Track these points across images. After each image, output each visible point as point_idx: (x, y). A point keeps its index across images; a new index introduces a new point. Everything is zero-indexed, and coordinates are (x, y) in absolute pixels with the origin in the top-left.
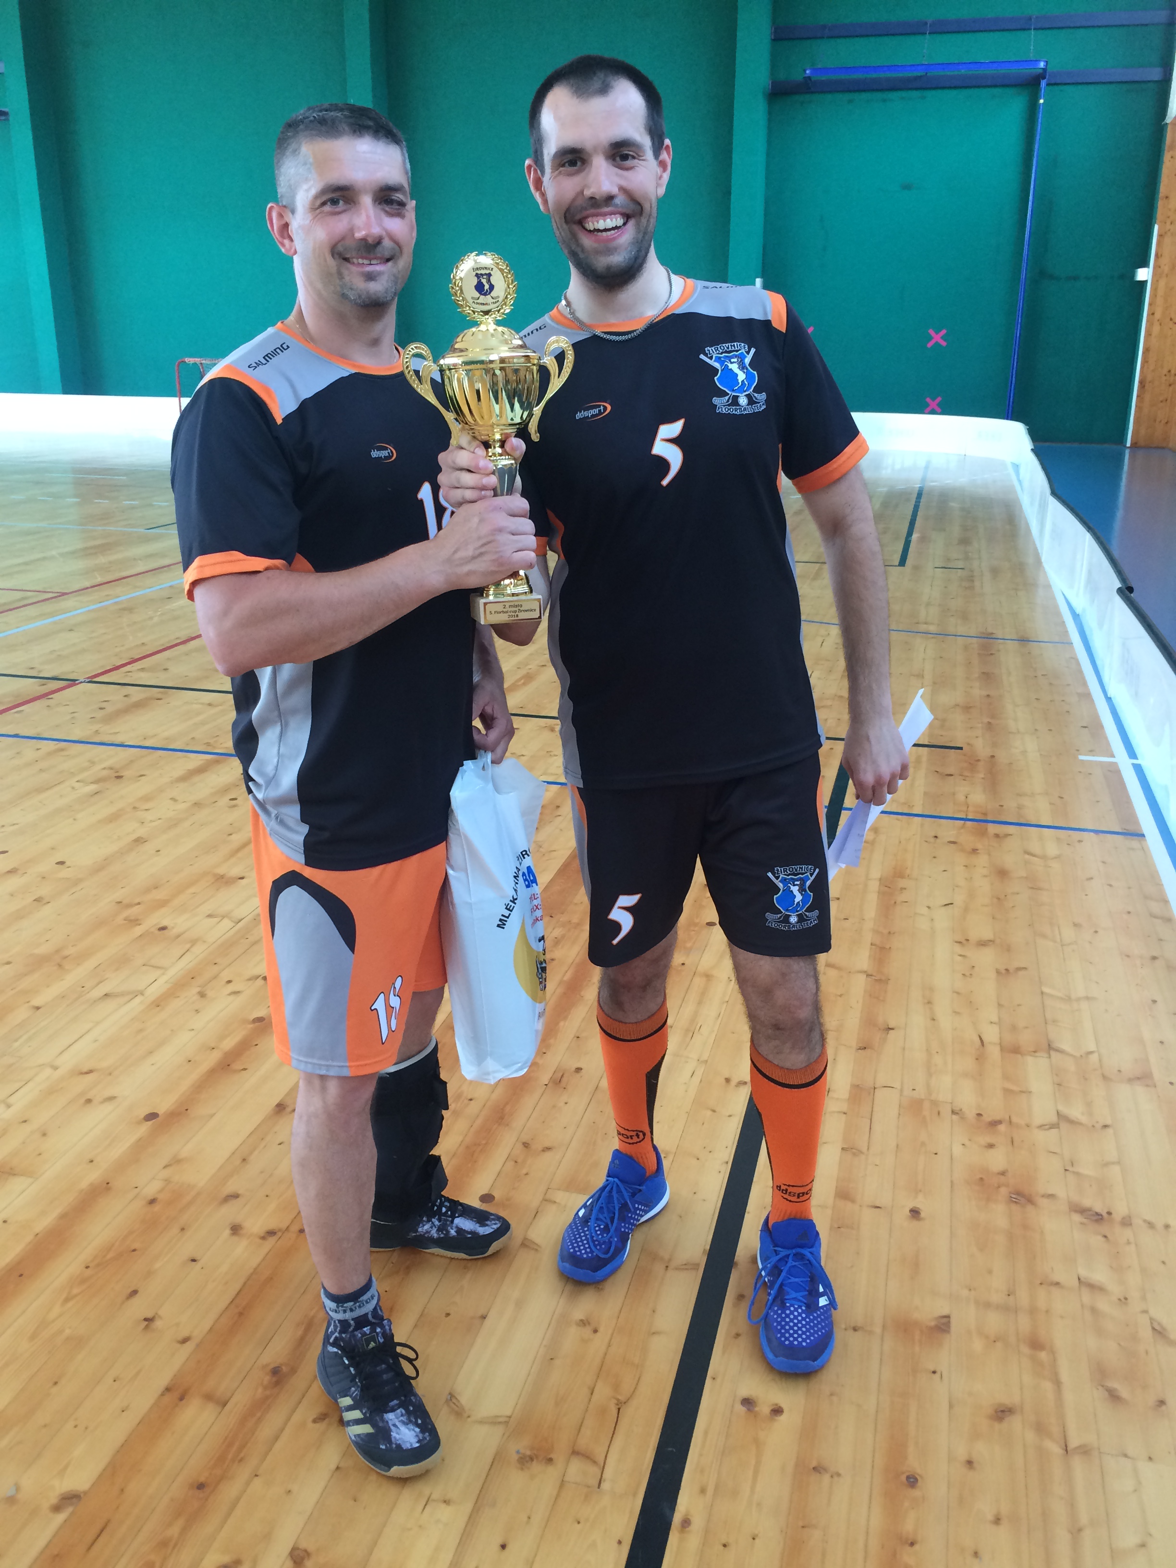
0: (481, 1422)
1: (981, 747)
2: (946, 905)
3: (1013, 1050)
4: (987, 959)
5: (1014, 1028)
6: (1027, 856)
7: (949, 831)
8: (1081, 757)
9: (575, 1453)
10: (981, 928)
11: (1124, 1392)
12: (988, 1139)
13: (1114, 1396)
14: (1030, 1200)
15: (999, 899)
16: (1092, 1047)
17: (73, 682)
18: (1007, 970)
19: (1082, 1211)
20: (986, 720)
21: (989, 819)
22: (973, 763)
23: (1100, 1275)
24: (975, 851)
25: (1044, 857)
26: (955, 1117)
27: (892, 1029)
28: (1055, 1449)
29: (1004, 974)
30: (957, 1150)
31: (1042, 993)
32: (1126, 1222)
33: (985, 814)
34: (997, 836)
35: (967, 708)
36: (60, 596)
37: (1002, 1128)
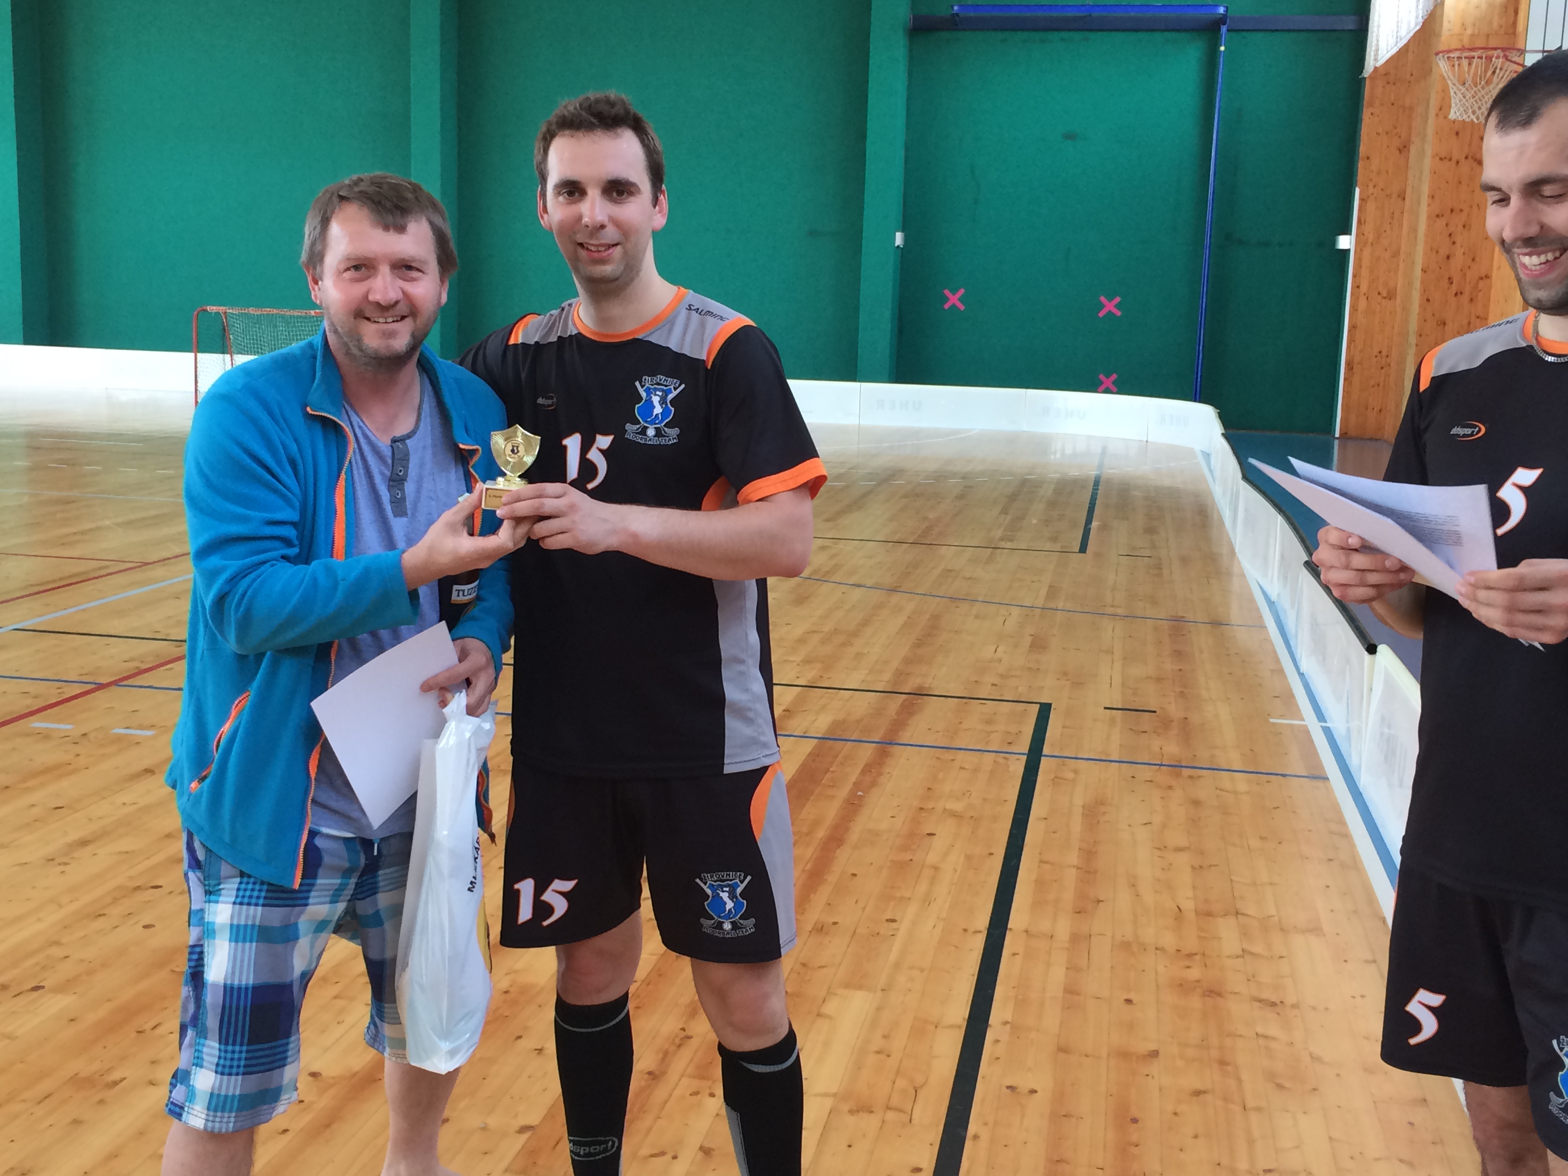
1: (1174, 709)
2: (1145, 824)
3: (1206, 914)
4: (1183, 861)
5: (1206, 901)
6: (1218, 791)
7: (1146, 773)
8: (1271, 720)
9: (888, 1108)
10: (1177, 838)
11: (1287, 1084)
12: (1187, 963)
13: (1280, 1086)
14: (1219, 995)
15: (1193, 820)
16: (1273, 912)
18: (1201, 867)
19: (1260, 1001)
20: (1178, 690)
21: (1183, 765)
22: (1166, 723)
23: (1274, 1030)
24: (1170, 787)
25: (1235, 792)
26: (1158, 952)
27: (1102, 901)
28: (1237, 1109)
29: (1197, 869)
30: (1161, 969)
31: (1231, 880)
32: (1295, 1006)
33: (1180, 761)
34: (1190, 777)
35: (1159, 680)
36: (142, 566)
37: (1198, 957)
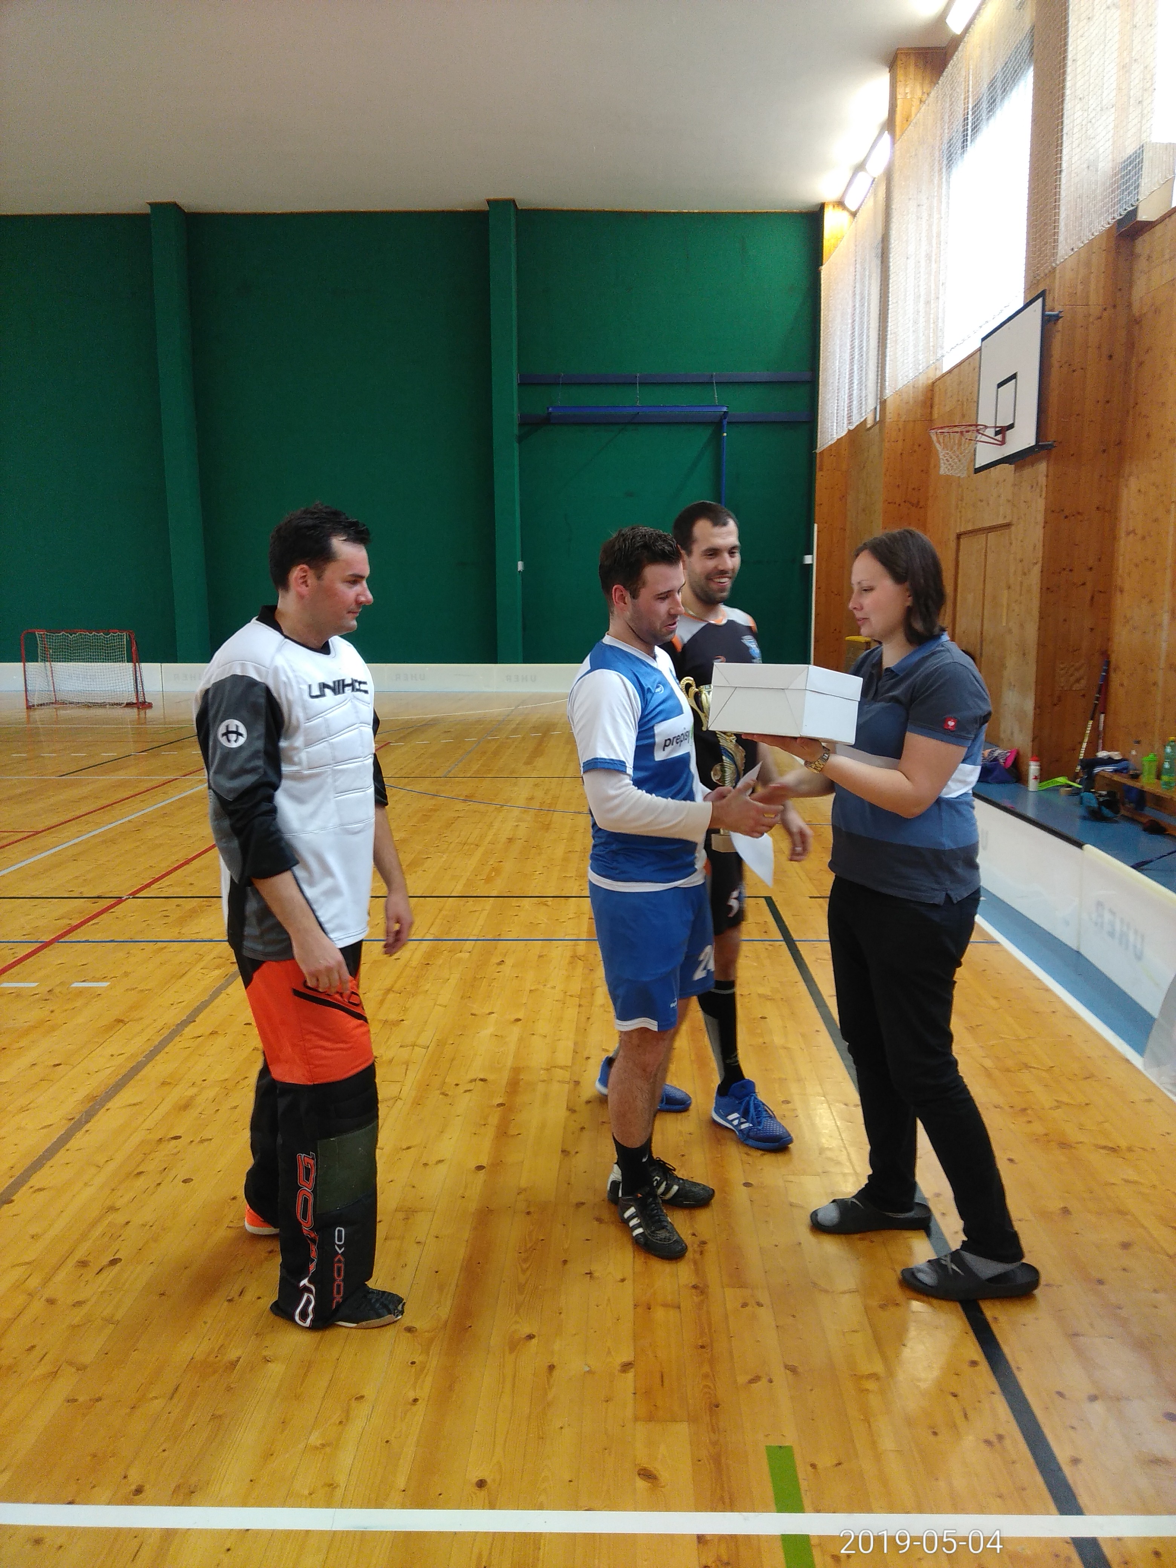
0: (844, 1293)
3: (1007, 1070)
12: (1026, 1119)
14: (1071, 1146)
16: (1051, 1064)
17: (120, 900)
19: (1102, 1148)
23: (1133, 1176)
32: (1130, 1150)
36: (34, 835)
37: (1029, 1111)
